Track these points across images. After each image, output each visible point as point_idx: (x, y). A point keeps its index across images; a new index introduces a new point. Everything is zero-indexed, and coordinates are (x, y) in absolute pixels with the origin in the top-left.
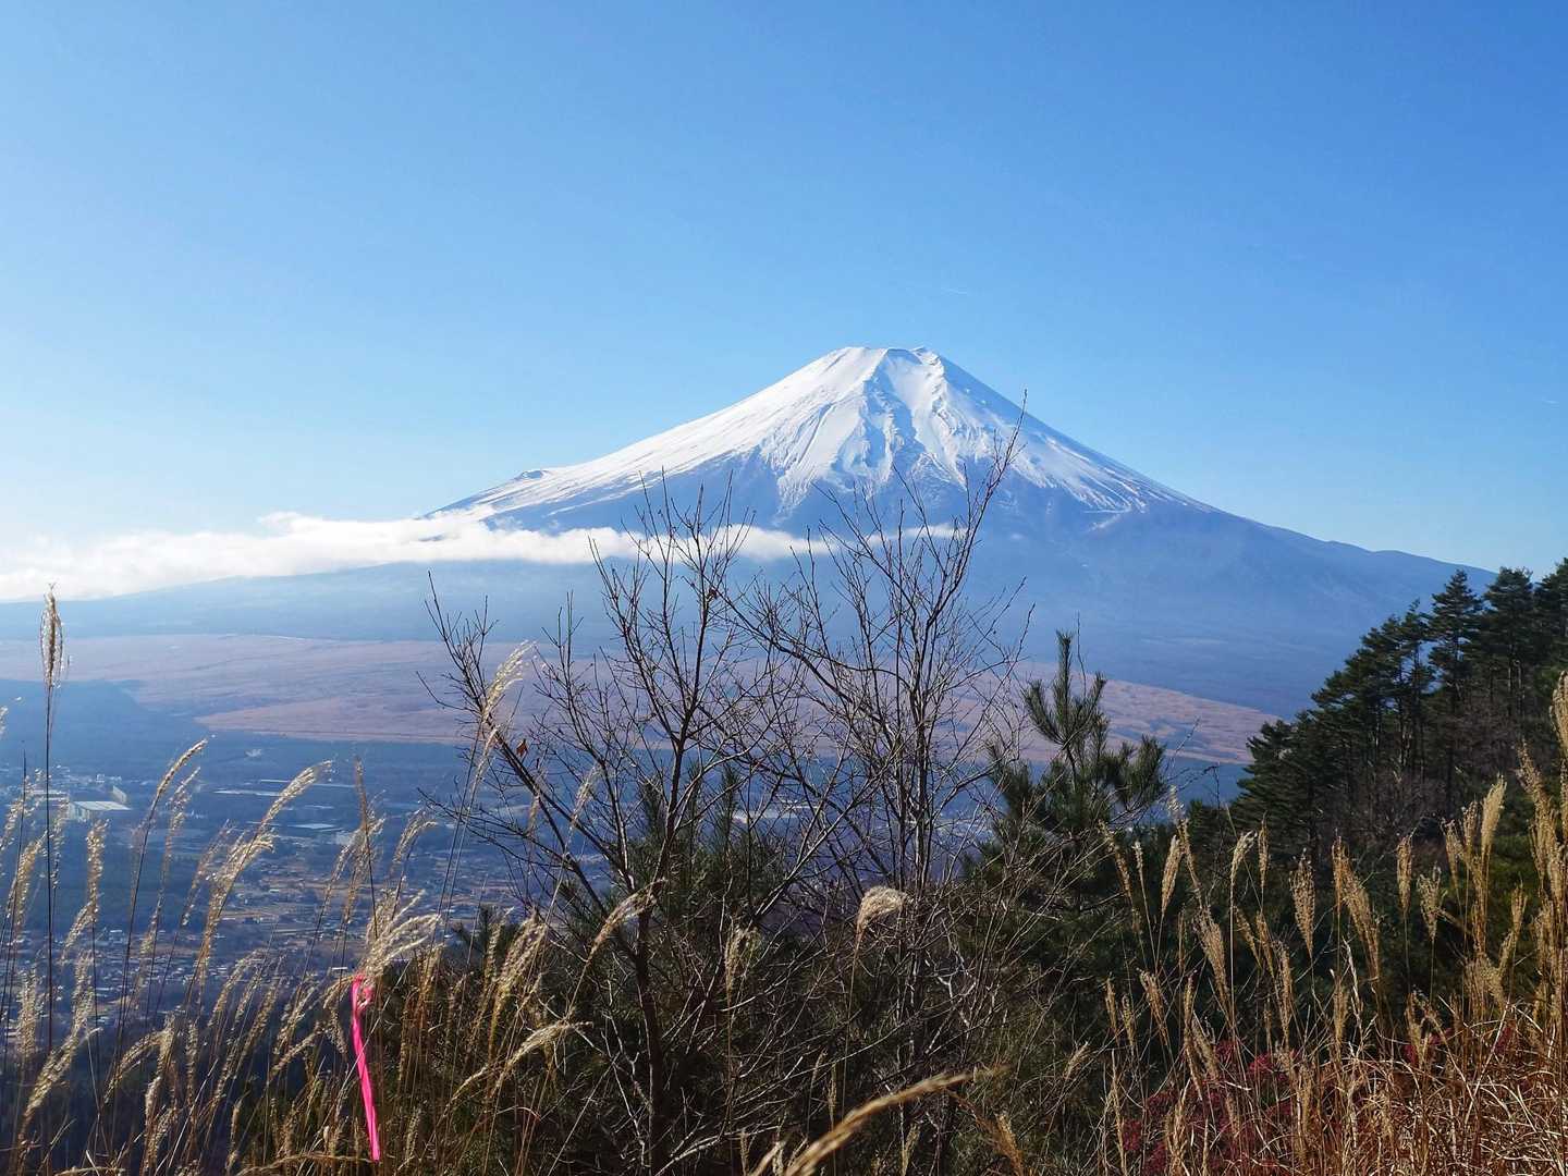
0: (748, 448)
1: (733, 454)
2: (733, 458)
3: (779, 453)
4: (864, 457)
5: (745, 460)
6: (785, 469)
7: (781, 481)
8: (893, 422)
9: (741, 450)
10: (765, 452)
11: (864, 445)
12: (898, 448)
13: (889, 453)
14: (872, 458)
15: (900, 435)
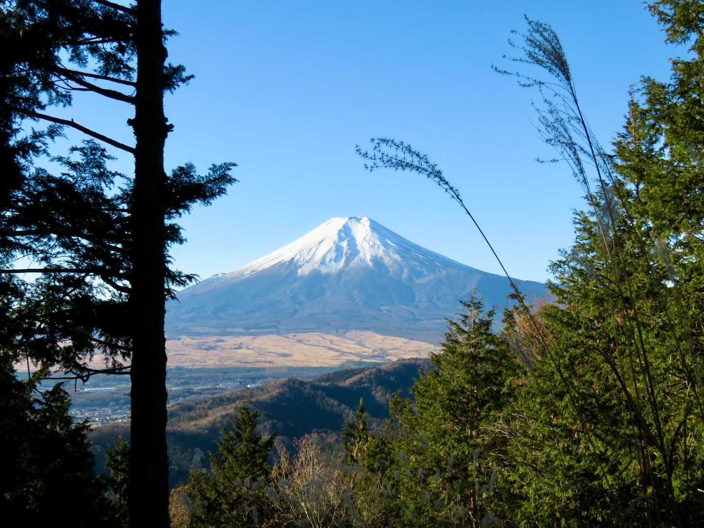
0: (290, 258)
1: (283, 261)
2: (283, 263)
3: (301, 259)
4: (334, 259)
5: (287, 263)
6: (302, 266)
7: (300, 271)
8: (347, 244)
9: (287, 260)
10: (295, 260)
11: (334, 254)
12: (348, 255)
13: (344, 256)
14: (337, 259)
15: (350, 249)
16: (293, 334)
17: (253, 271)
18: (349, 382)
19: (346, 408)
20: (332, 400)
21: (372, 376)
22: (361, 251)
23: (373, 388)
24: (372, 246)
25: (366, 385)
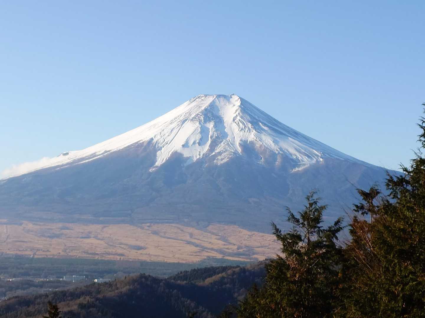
0: (148, 139)
1: (141, 142)
2: (140, 143)
3: (161, 140)
4: (198, 141)
5: (145, 144)
6: (161, 148)
8: (214, 126)
9: (145, 140)
10: (155, 140)
11: (198, 137)
12: (214, 137)
13: (210, 139)
14: (201, 143)
15: (216, 131)
16: (148, 224)
17: (106, 152)
18: (208, 281)
19: (204, 311)
20: (189, 301)
21: (235, 276)
22: (229, 133)
23: (236, 290)
24: (242, 129)
25: (228, 285)
